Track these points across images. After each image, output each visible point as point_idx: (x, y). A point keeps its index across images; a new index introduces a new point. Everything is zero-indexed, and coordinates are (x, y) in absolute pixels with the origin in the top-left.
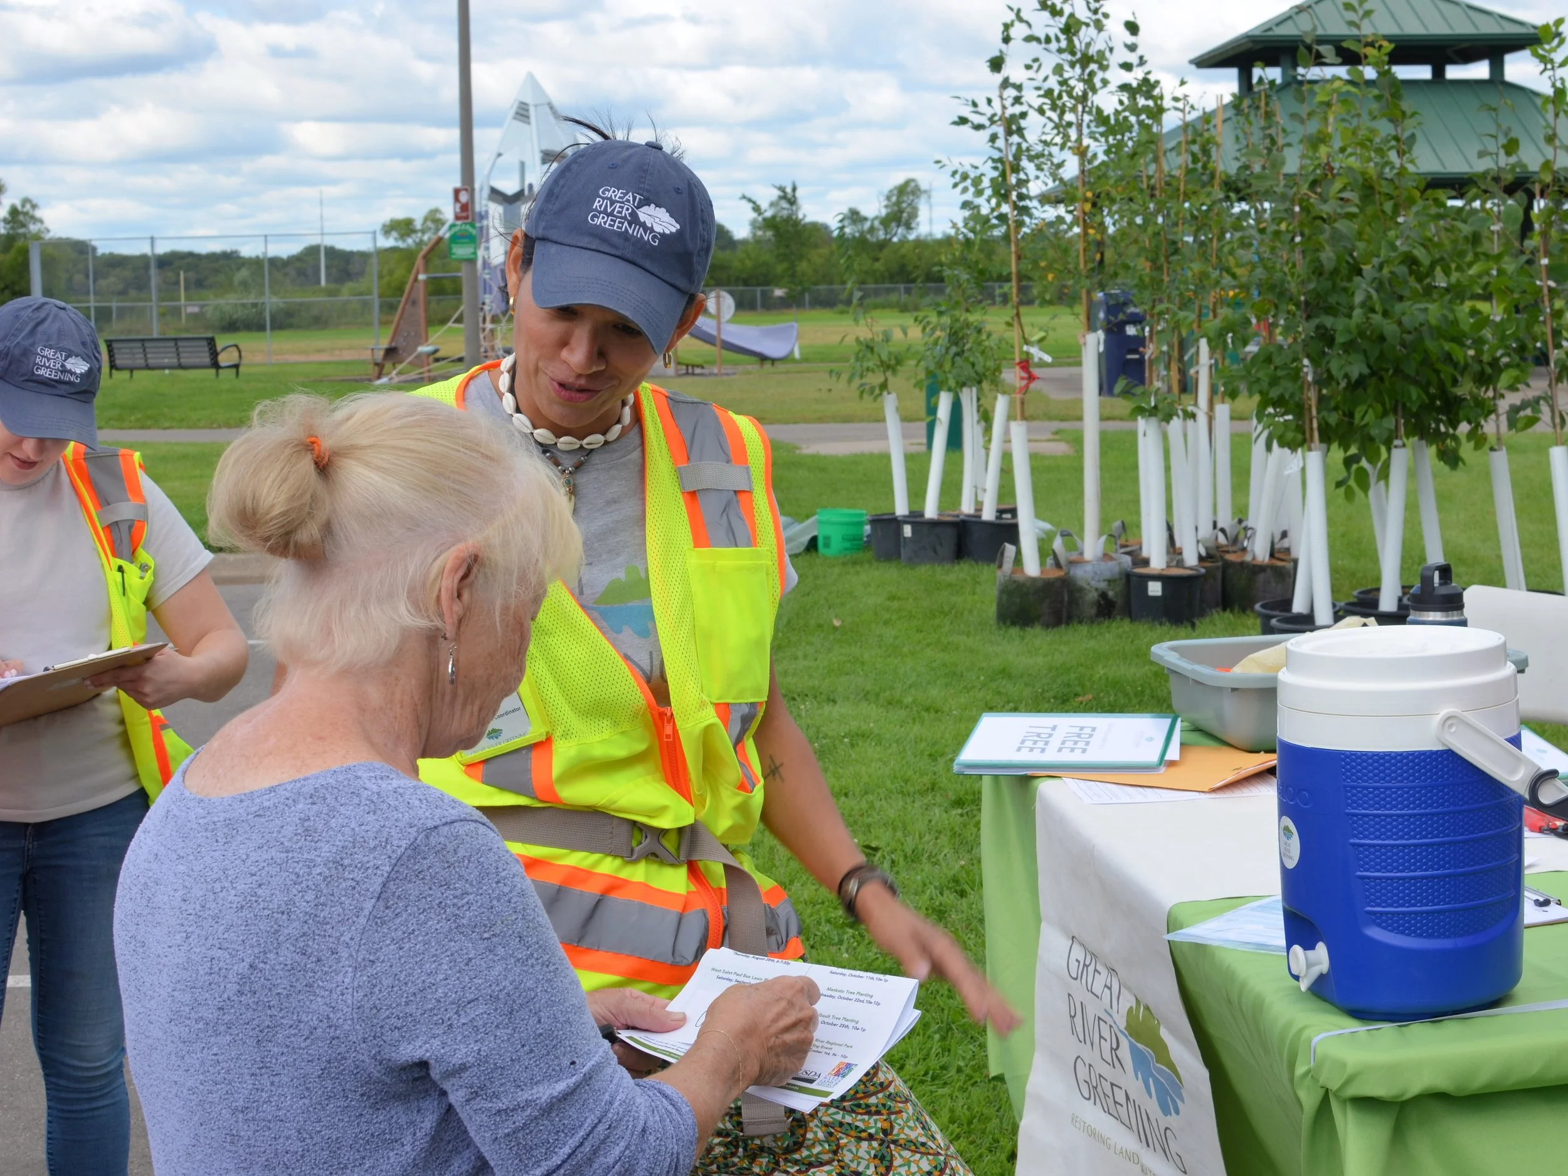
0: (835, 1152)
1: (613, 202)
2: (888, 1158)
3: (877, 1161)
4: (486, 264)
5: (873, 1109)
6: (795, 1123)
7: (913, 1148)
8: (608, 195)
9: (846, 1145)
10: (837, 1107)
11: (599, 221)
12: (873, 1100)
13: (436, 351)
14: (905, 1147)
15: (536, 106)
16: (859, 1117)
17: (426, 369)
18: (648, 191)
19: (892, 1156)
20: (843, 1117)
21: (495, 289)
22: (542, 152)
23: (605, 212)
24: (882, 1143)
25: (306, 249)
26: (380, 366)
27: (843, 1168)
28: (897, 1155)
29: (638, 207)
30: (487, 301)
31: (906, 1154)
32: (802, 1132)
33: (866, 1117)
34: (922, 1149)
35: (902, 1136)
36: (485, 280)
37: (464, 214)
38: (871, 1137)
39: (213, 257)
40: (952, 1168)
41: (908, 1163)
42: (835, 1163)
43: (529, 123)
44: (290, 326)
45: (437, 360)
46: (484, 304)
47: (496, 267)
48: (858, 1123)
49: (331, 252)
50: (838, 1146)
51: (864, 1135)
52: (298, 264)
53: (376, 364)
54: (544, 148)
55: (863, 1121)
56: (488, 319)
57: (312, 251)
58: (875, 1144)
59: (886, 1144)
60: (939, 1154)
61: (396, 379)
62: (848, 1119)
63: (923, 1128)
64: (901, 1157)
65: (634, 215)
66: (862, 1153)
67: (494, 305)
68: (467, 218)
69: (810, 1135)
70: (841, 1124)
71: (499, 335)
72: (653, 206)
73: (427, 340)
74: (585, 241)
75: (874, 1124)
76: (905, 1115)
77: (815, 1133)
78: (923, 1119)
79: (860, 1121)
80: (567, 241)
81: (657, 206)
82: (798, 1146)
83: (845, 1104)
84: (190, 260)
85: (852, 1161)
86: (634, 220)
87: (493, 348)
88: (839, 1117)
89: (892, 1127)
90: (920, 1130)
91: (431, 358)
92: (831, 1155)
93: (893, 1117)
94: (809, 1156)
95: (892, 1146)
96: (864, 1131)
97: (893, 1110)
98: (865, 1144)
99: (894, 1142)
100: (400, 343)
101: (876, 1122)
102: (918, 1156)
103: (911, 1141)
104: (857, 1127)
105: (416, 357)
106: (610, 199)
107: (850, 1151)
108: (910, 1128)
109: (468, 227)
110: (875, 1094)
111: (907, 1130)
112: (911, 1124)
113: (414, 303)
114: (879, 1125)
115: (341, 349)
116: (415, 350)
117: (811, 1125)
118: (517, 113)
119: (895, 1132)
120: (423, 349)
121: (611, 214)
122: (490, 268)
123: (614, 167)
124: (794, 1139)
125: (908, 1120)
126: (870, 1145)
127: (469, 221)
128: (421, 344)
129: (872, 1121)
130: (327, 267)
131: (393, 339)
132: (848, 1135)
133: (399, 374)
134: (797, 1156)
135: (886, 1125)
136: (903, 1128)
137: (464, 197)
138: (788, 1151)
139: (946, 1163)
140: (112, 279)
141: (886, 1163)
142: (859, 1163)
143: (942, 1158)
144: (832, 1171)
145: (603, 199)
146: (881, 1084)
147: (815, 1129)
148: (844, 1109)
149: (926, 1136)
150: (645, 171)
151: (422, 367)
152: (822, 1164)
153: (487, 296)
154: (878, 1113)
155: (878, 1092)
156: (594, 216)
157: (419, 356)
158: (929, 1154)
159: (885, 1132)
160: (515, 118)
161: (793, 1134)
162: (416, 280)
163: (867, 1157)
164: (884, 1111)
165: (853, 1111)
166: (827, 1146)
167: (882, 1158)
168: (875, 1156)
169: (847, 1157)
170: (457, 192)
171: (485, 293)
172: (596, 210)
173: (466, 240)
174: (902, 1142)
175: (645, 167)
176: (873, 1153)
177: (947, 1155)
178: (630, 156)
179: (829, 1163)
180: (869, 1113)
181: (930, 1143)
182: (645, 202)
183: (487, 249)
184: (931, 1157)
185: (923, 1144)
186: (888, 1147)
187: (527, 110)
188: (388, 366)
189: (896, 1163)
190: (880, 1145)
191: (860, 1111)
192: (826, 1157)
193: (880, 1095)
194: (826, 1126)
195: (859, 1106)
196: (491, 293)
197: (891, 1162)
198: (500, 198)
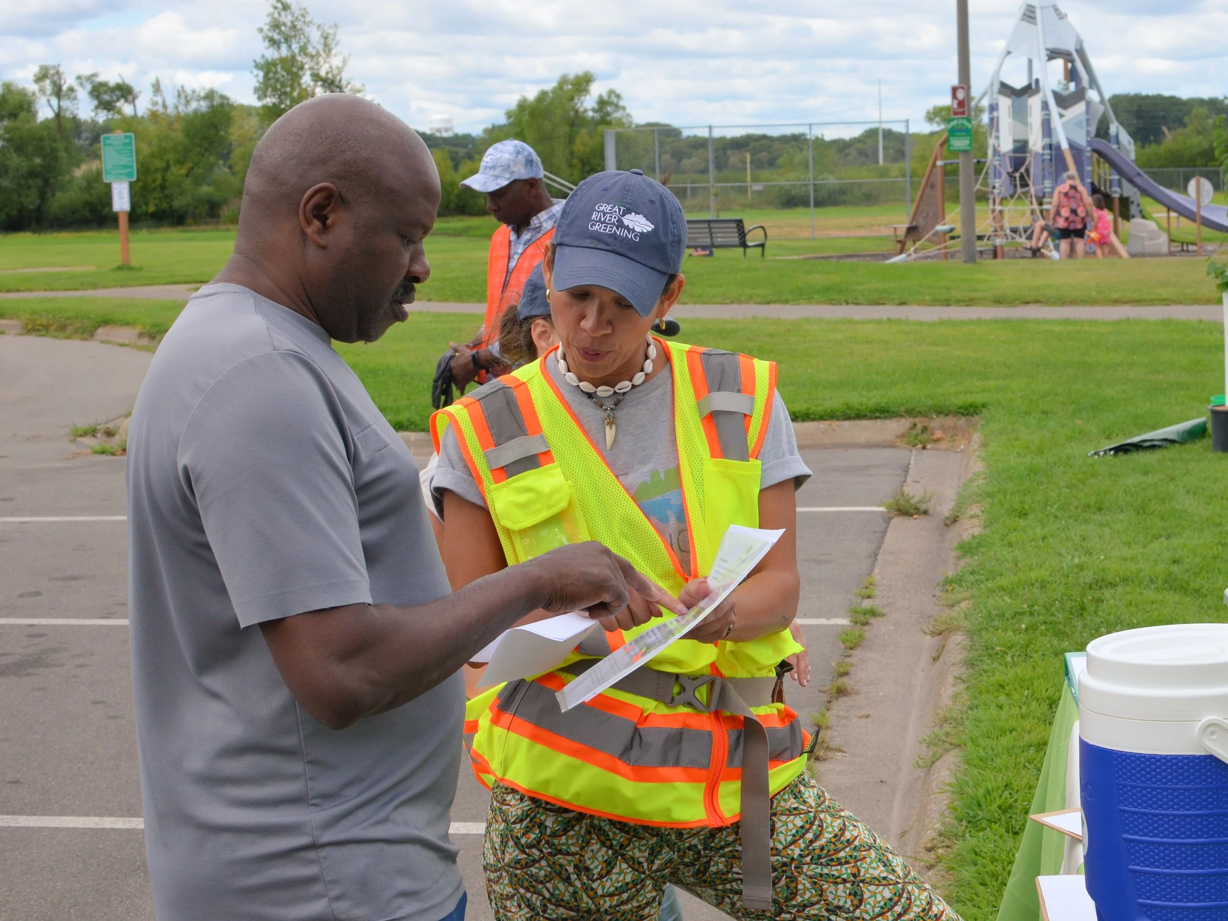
0: (821, 895)
1: (605, 214)
2: (859, 893)
3: (852, 897)
4: (996, 152)
5: (843, 860)
6: (788, 880)
7: (877, 882)
8: (601, 209)
9: (827, 889)
10: (816, 864)
11: (596, 228)
12: (842, 854)
13: (952, 230)
14: (871, 884)
15: (1042, 8)
16: (834, 868)
17: (943, 245)
18: (629, 204)
19: (862, 891)
20: (822, 870)
21: (1004, 175)
22: (1047, 49)
23: (600, 221)
24: (853, 883)
25: (866, 131)
26: (903, 243)
27: (828, 905)
28: (865, 890)
29: (623, 216)
30: (997, 185)
31: (872, 888)
32: (794, 885)
33: (839, 867)
34: (884, 882)
35: (868, 875)
36: (995, 166)
37: (961, 110)
38: (845, 881)
39: (785, 140)
40: (909, 892)
41: (874, 894)
42: (822, 902)
43: (1035, 24)
44: (843, 203)
45: (953, 238)
46: (994, 187)
47: (1005, 154)
48: (833, 873)
49: (889, 134)
50: (822, 890)
51: (839, 880)
52: (860, 145)
53: (899, 242)
54: (1050, 46)
55: (837, 870)
56: (997, 201)
57: (872, 134)
58: (848, 885)
59: (856, 884)
60: (898, 883)
61: (914, 256)
62: (826, 871)
63: (885, 865)
64: (869, 890)
65: (620, 221)
66: (840, 893)
67: (1003, 189)
68: (963, 113)
69: (800, 887)
70: (821, 875)
71: (1006, 215)
72: (633, 214)
73: (944, 218)
74: (587, 242)
75: (845, 871)
76: (868, 860)
77: (804, 884)
78: (884, 859)
79: (835, 871)
80: (576, 244)
81: (636, 213)
82: (794, 894)
83: (822, 860)
84: (764, 142)
85: (834, 899)
86: (620, 224)
87: (1002, 228)
88: (818, 870)
89: (859, 871)
90: (882, 868)
91: (948, 235)
92: (818, 898)
93: (859, 863)
94: (802, 901)
95: (861, 885)
96: (839, 877)
97: (858, 858)
98: (841, 887)
99: (862, 881)
100: (920, 222)
101: (846, 869)
102: (881, 888)
103: (875, 878)
104: (833, 875)
105: (934, 235)
106: (603, 212)
107: (831, 892)
108: (874, 868)
109: (964, 122)
110: (843, 849)
111: (871, 871)
112: (874, 865)
113: (933, 186)
114: (849, 871)
115: (879, 225)
116: (934, 226)
117: (800, 879)
118: (1025, 15)
119: (862, 874)
120: (940, 228)
121: (604, 222)
122: (999, 155)
123: (606, 189)
124: (790, 891)
125: (871, 862)
126: (845, 887)
127: (965, 116)
128: (937, 223)
129: (843, 869)
130: (885, 148)
131: (914, 218)
132: (827, 882)
133: (916, 251)
134: (794, 903)
135: (855, 870)
136: (867, 870)
137: (961, 95)
138: (787, 900)
139: (903, 889)
140: (694, 159)
141: (858, 897)
142: (839, 900)
143: (900, 886)
144: (821, 908)
145: (598, 212)
146: (848, 841)
147: (803, 881)
148: (821, 864)
149: (887, 871)
150: (628, 191)
151: (940, 244)
152: (813, 904)
153: (997, 180)
154: (847, 862)
155: (846, 847)
156: (593, 224)
157: (936, 234)
158: (890, 884)
159: (854, 875)
160: (1023, 20)
161: (788, 887)
162: (934, 165)
163: (844, 895)
164: (852, 861)
165: (828, 865)
166: (814, 891)
167: (855, 894)
168: (850, 894)
169: (830, 897)
170: (954, 90)
171: (995, 177)
172: (594, 220)
173: (964, 134)
174: (868, 880)
175: (628, 188)
176: (848, 891)
177: (904, 882)
178: (617, 181)
179: (818, 902)
180: (840, 864)
181: (891, 876)
182: (628, 211)
183: (997, 138)
184: (891, 887)
185: (885, 878)
186: (858, 885)
187: (1034, 12)
188: (909, 243)
189: (865, 896)
190: (852, 885)
191: (834, 863)
192: (815, 899)
193: (847, 849)
194: (811, 878)
195: (832, 860)
196: (1000, 177)
197: (862, 895)
198: (1009, 91)
